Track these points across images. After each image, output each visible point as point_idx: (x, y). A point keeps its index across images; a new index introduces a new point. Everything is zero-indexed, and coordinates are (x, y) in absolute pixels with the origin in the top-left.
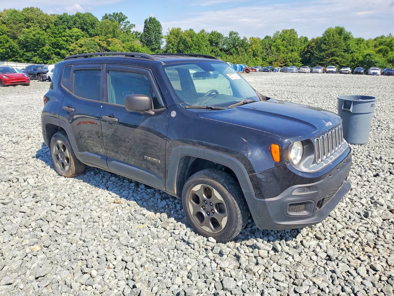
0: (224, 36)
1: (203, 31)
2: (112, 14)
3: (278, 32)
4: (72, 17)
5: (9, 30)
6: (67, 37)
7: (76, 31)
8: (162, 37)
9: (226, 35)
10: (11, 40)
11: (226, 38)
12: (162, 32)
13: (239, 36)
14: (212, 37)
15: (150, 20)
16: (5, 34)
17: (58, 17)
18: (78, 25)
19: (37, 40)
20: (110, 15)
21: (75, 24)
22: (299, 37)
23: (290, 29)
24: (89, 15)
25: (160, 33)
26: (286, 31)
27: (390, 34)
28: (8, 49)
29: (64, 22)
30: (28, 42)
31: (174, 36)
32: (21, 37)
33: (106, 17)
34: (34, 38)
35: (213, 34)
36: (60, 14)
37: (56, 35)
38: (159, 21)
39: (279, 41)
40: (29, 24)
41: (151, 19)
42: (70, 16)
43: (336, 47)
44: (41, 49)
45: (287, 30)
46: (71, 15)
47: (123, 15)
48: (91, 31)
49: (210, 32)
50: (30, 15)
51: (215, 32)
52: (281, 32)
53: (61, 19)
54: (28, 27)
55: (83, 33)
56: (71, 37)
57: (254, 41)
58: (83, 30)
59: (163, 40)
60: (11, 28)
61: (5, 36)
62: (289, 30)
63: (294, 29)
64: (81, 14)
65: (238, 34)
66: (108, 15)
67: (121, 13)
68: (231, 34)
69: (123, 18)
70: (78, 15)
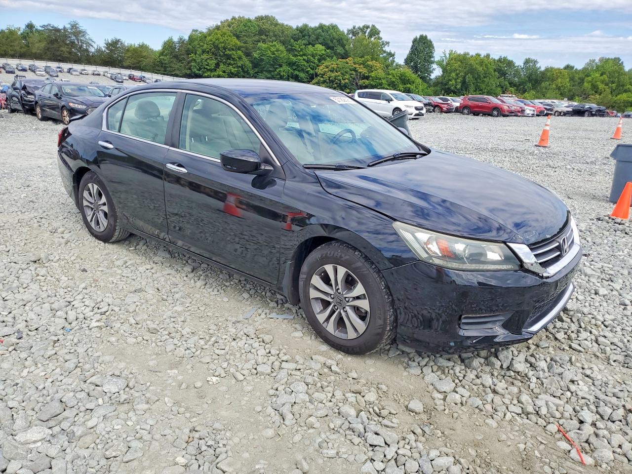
0: (515, 65)
1: (488, 56)
2: (362, 28)
3: (594, 60)
4: (315, 29)
5: (242, 44)
6: (309, 56)
7: (320, 48)
8: (433, 62)
9: (519, 63)
10: (244, 58)
11: (518, 67)
12: (435, 55)
13: (538, 65)
14: (500, 64)
15: (420, 38)
16: (239, 50)
17: (297, 30)
18: (321, 40)
19: (275, 59)
20: (359, 28)
21: (317, 39)
22: (627, 69)
23: (613, 58)
24: (334, 27)
25: (430, 57)
26: (607, 60)
28: (240, 69)
29: (303, 36)
30: (262, 60)
31: (459, 63)
32: (256, 55)
33: (354, 32)
34: (272, 56)
35: (501, 61)
36: (299, 26)
37: (296, 53)
38: (432, 40)
39: (597, 75)
40: (263, 37)
41: (421, 36)
42: (312, 29)
44: (278, 70)
45: (609, 59)
46: (313, 26)
47: (375, 28)
48: (340, 50)
49: (497, 58)
50: (267, 26)
51: (505, 59)
52: (597, 61)
53: (301, 32)
54: (264, 41)
55: (328, 51)
56: (313, 56)
57: (560, 73)
58: (328, 47)
59: (434, 66)
60: (245, 43)
61: (240, 52)
62: (612, 59)
63: (621, 58)
64: (325, 25)
65: (538, 62)
66: (357, 27)
67: (373, 26)
68: (527, 61)
69: (375, 32)
70: (321, 27)
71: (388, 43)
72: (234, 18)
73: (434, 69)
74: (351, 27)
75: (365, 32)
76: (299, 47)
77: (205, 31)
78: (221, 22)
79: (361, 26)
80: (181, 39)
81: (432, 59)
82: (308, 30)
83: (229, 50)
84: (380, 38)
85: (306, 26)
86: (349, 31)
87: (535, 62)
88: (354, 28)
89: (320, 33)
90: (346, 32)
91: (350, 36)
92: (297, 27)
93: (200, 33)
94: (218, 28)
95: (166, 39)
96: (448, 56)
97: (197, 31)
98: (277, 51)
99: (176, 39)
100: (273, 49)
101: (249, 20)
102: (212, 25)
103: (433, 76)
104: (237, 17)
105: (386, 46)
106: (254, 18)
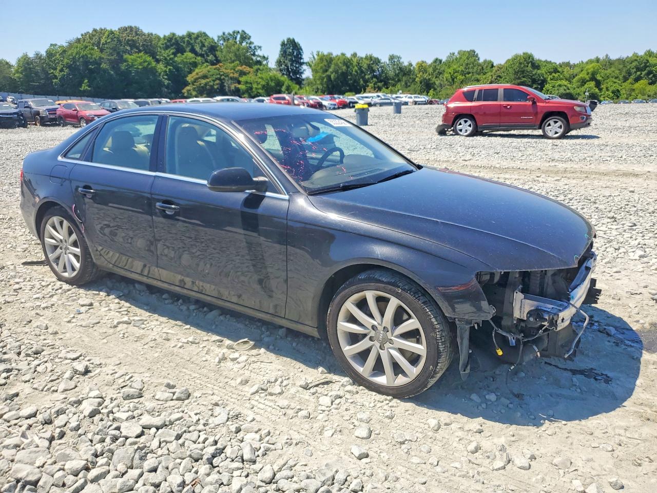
0: (381, 62)
1: (355, 55)
2: (232, 34)
3: (454, 54)
4: (182, 38)
6: (179, 65)
7: (190, 55)
8: (302, 64)
9: (384, 59)
11: (384, 63)
12: (304, 56)
13: (402, 61)
14: (367, 62)
15: (287, 42)
17: (165, 39)
18: (190, 49)
20: (229, 34)
21: (186, 47)
22: (481, 61)
23: (469, 50)
24: (203, 35)
25: (301, 58)
26: (464, 53)
27: (607, 55)
29: (172, 45)
30: (130, 72)
32: (123, 67)
33: (224, 38)
34: (140, 67)
35: (368, 58)
36: (167, 35)
38: (299, 43)
39: (455, 67)
40: (129, 48)
41: (289, 40)
42: (180, 37)
43: (524, 77)
45: (465, 51)
46: (181, 35)
47: (245, 33)
49: (363, 56)
50: (131, 37)
51: (371, 56)
52: (456, 54)
53: (169, 41)
54: (130, 53)
55: (198, 58)
56: (185, 63)
57: (422, 67)
58: (198, 55)
59: (304, 67)
60: (109, 55)
62: (468, 52)
63: (475, 50)
64: (193, 34)
65: (401, 58)
66: (226, 34)
67: (243, 31)
68: (392, 58)
69: (245, 37)
70: (190, 35)
71: (260, 47)
72: (95, 30)
73: (305, 70)
74: (221, 34)
75: (236, 38)
76: (168, 56)
77: (65, 44)
78: (82, 35)
79: (231, 33)
80: (37, 54)
81: (302, 61)
82: (176, 39)
83: (92, 63)
84: (251, 43)
85: (174, 34)
86: (219, 37)
87: (399, 58)
88: (224, 34)
89: (188, 41)
90: (216, 39)
91: (221, 42)
92: (165, 36)
93: (60, 47)
94: (78, 40)
95: (20, 55)
96: (316, 57)
97: (56, 45)
98: (145, 61)
99: (31, 55)
100: (139, 60)
101: (112, 32)
102: (72, 39)
103: (304, 76)
104: (98, 29)
105: (259, 51)
106: (117, 29)
